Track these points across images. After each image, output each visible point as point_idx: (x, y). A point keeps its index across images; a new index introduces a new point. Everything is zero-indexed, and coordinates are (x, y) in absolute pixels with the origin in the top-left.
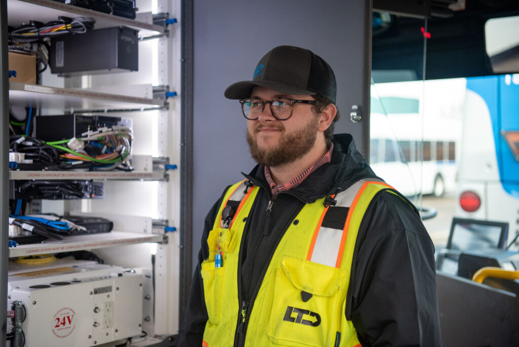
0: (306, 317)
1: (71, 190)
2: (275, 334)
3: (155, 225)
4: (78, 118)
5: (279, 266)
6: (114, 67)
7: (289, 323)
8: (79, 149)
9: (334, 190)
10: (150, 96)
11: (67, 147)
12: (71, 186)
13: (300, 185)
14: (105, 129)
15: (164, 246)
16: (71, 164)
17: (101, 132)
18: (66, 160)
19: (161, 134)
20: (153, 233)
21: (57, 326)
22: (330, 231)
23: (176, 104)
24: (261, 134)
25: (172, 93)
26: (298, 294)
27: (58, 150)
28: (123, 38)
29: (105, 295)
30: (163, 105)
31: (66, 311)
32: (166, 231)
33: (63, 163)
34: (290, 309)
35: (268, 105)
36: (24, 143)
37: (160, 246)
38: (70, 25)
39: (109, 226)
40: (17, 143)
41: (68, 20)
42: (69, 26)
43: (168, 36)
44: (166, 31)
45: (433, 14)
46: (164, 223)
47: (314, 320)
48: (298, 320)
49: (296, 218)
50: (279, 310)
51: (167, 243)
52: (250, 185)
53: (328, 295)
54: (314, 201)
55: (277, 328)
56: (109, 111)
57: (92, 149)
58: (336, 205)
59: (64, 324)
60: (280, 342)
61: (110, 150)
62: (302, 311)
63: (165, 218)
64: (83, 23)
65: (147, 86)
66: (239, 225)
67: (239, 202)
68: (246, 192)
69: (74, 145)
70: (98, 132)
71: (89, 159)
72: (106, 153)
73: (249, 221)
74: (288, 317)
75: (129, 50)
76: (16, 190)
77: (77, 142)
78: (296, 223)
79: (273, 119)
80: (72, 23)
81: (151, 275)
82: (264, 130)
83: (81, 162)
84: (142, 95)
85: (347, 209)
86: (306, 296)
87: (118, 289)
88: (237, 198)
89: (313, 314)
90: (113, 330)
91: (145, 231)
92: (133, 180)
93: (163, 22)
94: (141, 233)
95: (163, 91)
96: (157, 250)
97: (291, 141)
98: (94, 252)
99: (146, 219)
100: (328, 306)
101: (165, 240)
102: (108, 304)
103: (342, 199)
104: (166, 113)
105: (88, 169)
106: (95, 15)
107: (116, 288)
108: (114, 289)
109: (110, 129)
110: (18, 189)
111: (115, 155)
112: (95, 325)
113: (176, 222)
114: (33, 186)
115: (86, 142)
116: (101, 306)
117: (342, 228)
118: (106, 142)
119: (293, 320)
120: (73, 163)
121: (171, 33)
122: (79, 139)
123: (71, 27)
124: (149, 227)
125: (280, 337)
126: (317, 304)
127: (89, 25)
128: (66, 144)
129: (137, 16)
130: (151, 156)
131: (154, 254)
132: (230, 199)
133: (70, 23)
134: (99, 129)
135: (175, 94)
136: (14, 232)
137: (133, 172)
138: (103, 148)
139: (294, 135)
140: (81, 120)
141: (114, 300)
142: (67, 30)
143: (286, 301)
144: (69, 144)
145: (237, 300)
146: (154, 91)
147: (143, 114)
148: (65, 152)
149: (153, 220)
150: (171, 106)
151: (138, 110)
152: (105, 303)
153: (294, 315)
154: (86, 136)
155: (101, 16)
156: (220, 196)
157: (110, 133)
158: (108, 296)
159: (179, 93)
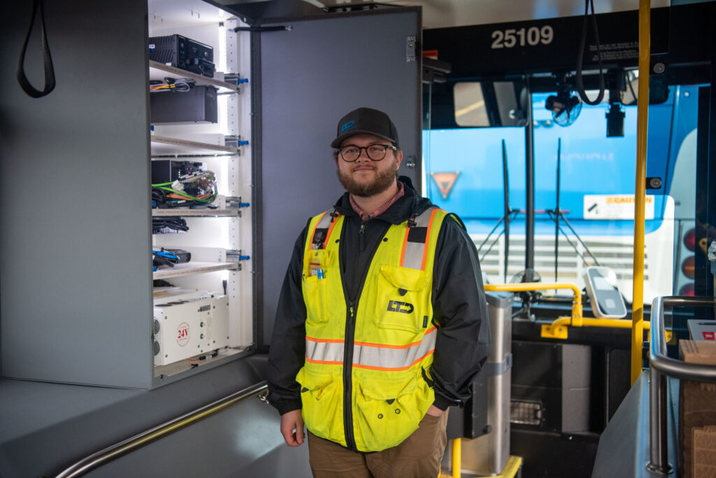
0: (402, 307)
1: (177, 224)
2: (381, 321)
3: (228, 254)
4: (173, 163)
5: (377, 272)
6: (201, 120)
7: (390, 313)
8: (181, 190)
9: (413, 215)
10: (223, 144)
11: (171, 188)
13: (385, 213)
15: (238, 273)
16: (176, 203)
17: (195, 175)
18: (171, 199)
19: (231, 177)
20: (227, 262)
21: (179, 337)
22: (415, 244)
23: (247, 151)
24: (358, 172)
25: (243, 142)
26: (396, 290)
27: (165, 191)
28: (208, 94)
29: (207, 312)
30: (235, 152)
31: (184, 325)
32: (240, 260)
33: (169, 202)
34: (391, 302)
35: (364, 150)
37: (233, 272)
39: (188, 257)
41: (171, 81)
42: (173, 86)
43: (239, 93)
44: (238, 89)
45: (435, 81)
46: (239, 253)
47: (408, 308)
48: (397, 310)
49: (385, 237)
50: (383, 303)
51: (240, 269)
52: (334, 216)
53: (418, 290)
54: (400, 224)
55: (382, 317)
56: (179, 156)
57: (191, 189)
58: (417, 226)
59: (183, 335)
60: (385, 326)
62: (400, 303)
63: (238, 249)
64: (188, 83)
65: (219, 136)
66: (333, 245)
67: (327, 229)
68: (332, 221)
69: (177, 186)
71: (191, 198)
73: (342, 241)
74: (390, 309)
77: (180, 184)
78: (386, 240)
79: (370, 160)
80: (176, 83)
82: (362, 169)
83: (184, 201)
84: (215, 143)
85: (426, 228)
86: (402, 292)
87: (214, 307)
88: (324, 225)
89: (407, 305)
90: (212, 341)
91: (220, 260)
92: (204, 216)
93: (235, 81)
94: (216, 262)
95: (235, 140)
96: (230, 276)
97: (383, 176)
98: (167, 281)
99: (220, 250)
100: (418, 298)
101: (238, 268)
102: (209, 320)
103: (420, 221)
104: (237, 159)
105: (189, 207)
106: (195, 76)
108: (212, 307)
111: (208, 195)
112: (202, 337)
113: (248, 251)
115: (186, 184)
116: (205, 322)
117: (424, 242)
119: (394, 310)
120: (179, 202)
121: (242, 92)
122: (180, 181)
124: (224, 256)
125: (385, 323)
126: (410, 298)
127: (192, 85)
128: (171, 185)
129: (215, 76)
130: (224, 196)
131: (226, 280)
132: (318, 227)
133: (173, 83)
134: (194, 173)
135: (246, 143)
137: (217, 209)
139: (385, 172)
140: (174, 165)
141: (212, 317)
142: (170, 88)
143: (387, 297)
144: (173, 186)
145: (344, 301)
146: (226, 140)
147: (215, 159)
148: (170, 193)
149: (227, 250)
150: (242, 153)
151: (213, 156)
152: (207, 319)
153: (394, 306)
154: (185, 179)
156: (305, 225)
158: (209, 313)
159: (250, 142)
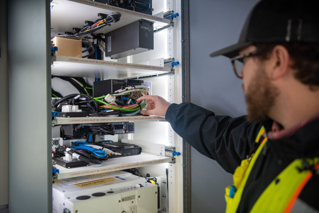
3: (167, 150)
4: (114, 81)
6: (137, 47)
8: (112, 101)
10: (163, 65)
11: (104, 101)
12: (106, 127)
14: (130, 88)
15: (173, 164)
16: (106, 112)
17: (127, 90)
18: (104, 109)
20: (166, 156)
23: (179, 70)
25: (176, 63)
27: (97, 102)
28: (142, 27)
29: (131, 201)
30: (170, 71)
32: (174, 155)
33: (102, 112)
36: (80, 99)
37: (171, 164)
38: (105, 19)
39: (139, 150)
40: (75, 99)
41: (104, 16)
43: (173, 26)
44: (172, 23)
46: (172, 150)
51: (175, 162)
56: (140, 78)
57: (121, 101)
61: (134, 101)
63: (173, 146)
64: (112, 16)
69: (110, 98)
70: (125, 90)
72: (131, 104)
75: (146, 35)
76: (74, 129)
80: (107, 17)
81: (166, 181)
83: (113, 110)
87: (139, 197)
91: (161, 154)
93: (170, 17)
95: (170, 62)
96: (169, 166)
99: (161, 146)
101: (173, 161)
102: (133, 208)
105: (118, 115)
106: (121, 10)
107: (138, 196)
108: (136, 197)
109: (133, 88)
110: (75, 129)
111: (136, 105)
113: (180, 149)
114: (83, 127)
115: (117, 97)
116: (127, 210)
118: (131, 96)
121: (175, 24)
122: (112, 95)
123: (106, 21)
127: (117, 17)
128: (103, 98)
131: (167, 168)
134: (126, 88)
135: (178, 63)
136: (70, 159)
138: (129, 100)
140: (117, 83)
141: (137, 205)
142: (104, 22)
144: (105, 98)
146: (165, 63)
147: (158, 78)
148: (103, 104)
149: (165, 147)
150: (176, 71)
152: (130, 207)
154: (118, 93)
155: (125, 11)
157: (133, 90)
158: (133, 202)
159: (180, 62)
